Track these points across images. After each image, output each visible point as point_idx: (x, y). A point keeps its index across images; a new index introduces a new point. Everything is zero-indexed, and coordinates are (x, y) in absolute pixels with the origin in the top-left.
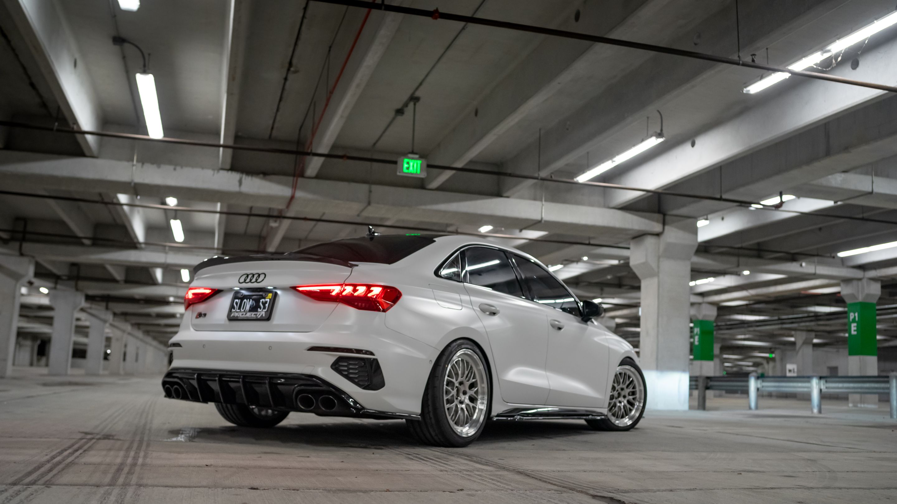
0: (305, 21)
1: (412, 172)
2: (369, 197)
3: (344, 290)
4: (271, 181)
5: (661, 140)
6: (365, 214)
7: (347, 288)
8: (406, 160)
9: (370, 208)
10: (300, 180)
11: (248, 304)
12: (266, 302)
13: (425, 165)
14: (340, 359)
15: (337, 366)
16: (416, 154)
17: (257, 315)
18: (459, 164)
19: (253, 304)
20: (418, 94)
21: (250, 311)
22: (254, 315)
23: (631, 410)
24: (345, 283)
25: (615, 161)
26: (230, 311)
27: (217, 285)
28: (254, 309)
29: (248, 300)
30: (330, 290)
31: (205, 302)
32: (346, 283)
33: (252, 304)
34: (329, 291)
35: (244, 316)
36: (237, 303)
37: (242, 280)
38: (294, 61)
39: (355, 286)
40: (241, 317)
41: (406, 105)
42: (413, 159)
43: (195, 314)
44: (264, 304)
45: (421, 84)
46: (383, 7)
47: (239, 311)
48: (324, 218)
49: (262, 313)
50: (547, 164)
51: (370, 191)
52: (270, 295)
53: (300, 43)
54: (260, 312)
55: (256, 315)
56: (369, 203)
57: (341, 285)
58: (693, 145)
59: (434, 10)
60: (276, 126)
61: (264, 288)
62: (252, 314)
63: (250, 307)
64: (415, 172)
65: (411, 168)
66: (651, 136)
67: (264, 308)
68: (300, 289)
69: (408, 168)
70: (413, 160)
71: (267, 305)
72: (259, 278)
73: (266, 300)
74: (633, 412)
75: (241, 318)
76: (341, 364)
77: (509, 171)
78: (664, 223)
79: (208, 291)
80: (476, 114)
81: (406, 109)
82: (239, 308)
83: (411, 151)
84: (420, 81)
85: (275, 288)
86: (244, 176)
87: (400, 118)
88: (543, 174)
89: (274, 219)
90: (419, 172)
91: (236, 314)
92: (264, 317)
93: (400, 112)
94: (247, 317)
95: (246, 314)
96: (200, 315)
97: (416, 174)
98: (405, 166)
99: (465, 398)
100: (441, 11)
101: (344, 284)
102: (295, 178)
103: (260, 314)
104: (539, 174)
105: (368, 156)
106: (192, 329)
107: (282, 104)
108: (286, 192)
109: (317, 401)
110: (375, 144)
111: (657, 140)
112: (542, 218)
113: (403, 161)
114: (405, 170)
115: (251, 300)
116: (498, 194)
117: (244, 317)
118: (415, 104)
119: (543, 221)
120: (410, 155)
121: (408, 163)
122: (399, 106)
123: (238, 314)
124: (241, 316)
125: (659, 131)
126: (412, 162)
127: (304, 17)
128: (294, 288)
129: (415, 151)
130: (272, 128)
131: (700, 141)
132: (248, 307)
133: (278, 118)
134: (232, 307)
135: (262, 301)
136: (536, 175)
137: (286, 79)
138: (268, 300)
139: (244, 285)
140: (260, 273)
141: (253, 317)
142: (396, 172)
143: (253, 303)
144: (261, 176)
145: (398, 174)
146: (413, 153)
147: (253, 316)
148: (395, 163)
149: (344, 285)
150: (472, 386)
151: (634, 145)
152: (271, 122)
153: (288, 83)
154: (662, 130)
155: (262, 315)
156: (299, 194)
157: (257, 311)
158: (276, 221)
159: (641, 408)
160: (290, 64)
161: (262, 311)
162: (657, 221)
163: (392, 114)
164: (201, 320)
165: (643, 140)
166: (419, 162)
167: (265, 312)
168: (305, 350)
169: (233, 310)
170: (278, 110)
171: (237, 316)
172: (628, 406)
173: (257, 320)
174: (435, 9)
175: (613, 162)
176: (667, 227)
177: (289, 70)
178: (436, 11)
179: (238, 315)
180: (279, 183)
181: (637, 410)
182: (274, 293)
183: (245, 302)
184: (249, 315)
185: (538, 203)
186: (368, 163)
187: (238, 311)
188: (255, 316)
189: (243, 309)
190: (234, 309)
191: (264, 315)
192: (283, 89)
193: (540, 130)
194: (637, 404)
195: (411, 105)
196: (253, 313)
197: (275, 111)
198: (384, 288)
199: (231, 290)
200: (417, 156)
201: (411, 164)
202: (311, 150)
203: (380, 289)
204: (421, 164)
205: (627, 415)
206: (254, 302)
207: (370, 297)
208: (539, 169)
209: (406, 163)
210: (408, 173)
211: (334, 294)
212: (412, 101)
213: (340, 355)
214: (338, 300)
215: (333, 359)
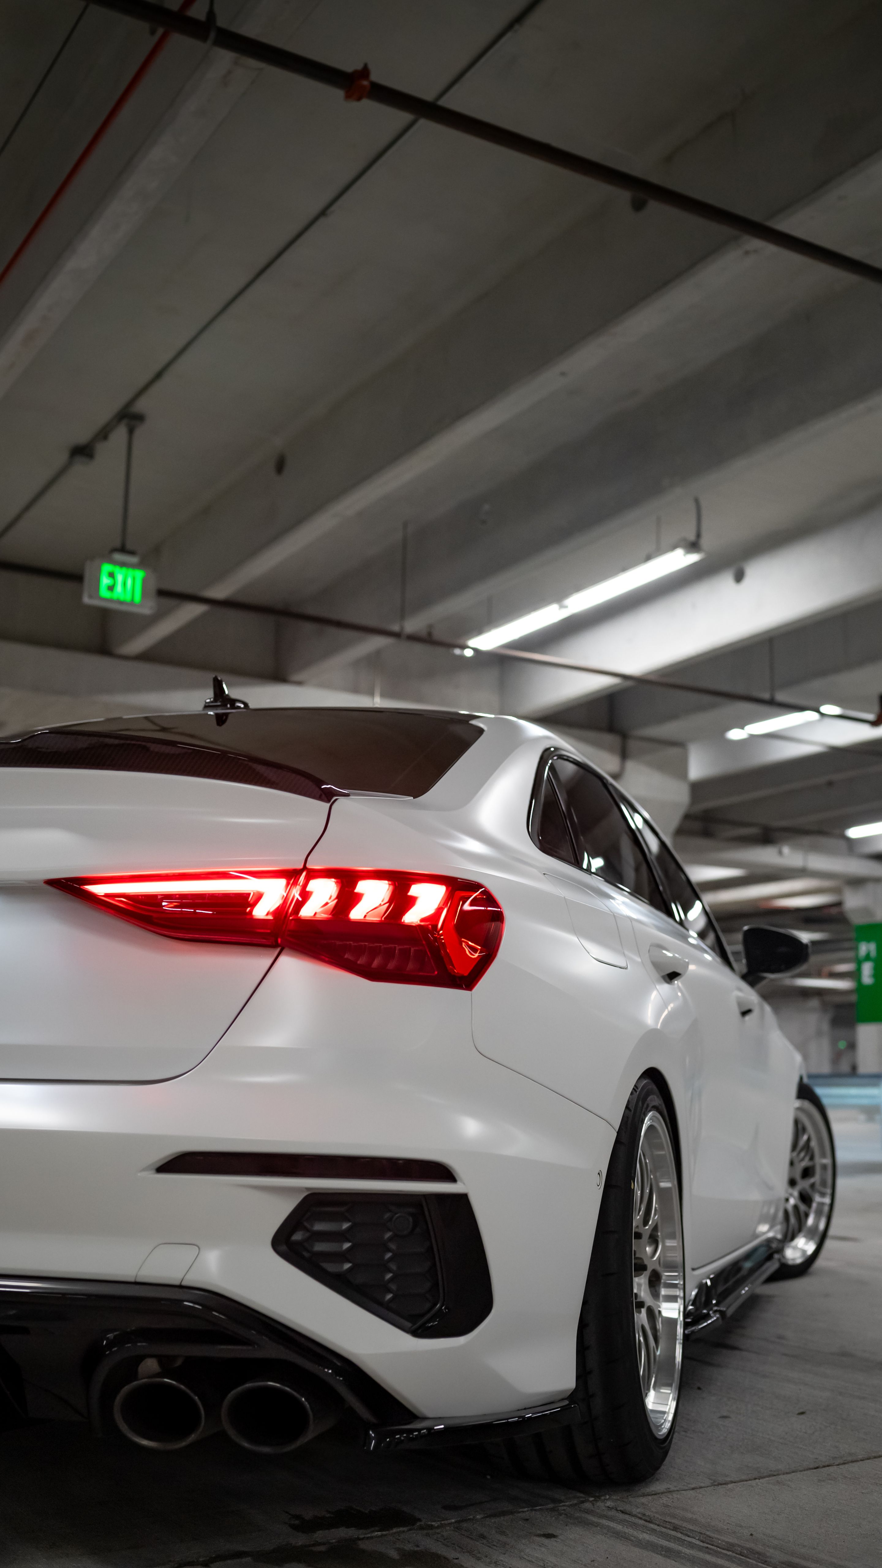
1: (122, 598)
3: (306, 895)
5: (694, 558)
7: (314, 885)
8: (106, 568)
13: (153, 585)
14: (313, 1206)
15: (298, 1237)
16: (132, 553)
18: (220, 592)
20: (141, 406)
23: (807, 1215)
24: (309, 866)
25: (566, 607)
32: (314, 864)
34: (244, 901)
39: (349, 880)
41: (104, 434)
42: (123, 564)
45: (159, 375)
46: (212, 35)
50: (425, 602)
57: (291, 875)
58: (739, 577)
59: (356, 72)
64: (128, 598)
65: (119, 588)
66: (674, 548)
68: (99, 890)
69: (111, 588)
70: (124, 569)
74: (810, 1221)
76: (318, 1227)
78: (624, 755)
80: (280, 466)
81: (102, 450)
83: (117, 543)
84: (157, 367)
87: (81, 469)
88: (412, 625)
90: (138, 599)
93: (82, 452)
97: (132, 603)
98: (105, 581)
100: (376, 76)
101: (305, 868)
104: (402, 628)
109: (212, 1411)
110: (1, 536)
111: (684, 555)
113: (98, 571)
114: (104, 593)
116: (278, 676)
118: (131, 431)
120: (118, 556)
121: (111, 575)
122: (82, 437)
125: (692, 537)
126: (121, 574)
128: (70, 887)
129: (129, 546)
131: (755, 571)
136: (396, 628)
142: (80, 596)
145: (86, 600)
146: (124, 550)
148: (79, 575)
149: (304, 874)
151: (624, 569)
154: (699, 535)
159: (826, 1209)
162: (610, 749)
163: (63, 457)
165: (648, 558)
166: (140, 574)
168: (148, 1168)
172: (803, 1207)
174: (359, 67)
175: (562, 607)
176: (630, 765)
178: (364, 72)
181: (819, 1214)
193: (405, 523)
194: (817, 1199)
195: (120, 434)
198: (454, 885)
200: (134, 560)
201: (119, 578)
203: (442, 892)
204: (144, 581)
205: (800, 1230)
207: (409, 927)
208: (403, 615)
209: (107, 574)
210: (111, 601)
211: (261, 911)
212: (125, 421)
213: (308, 1189)
214: (279, 941)
215: (283, 1208)
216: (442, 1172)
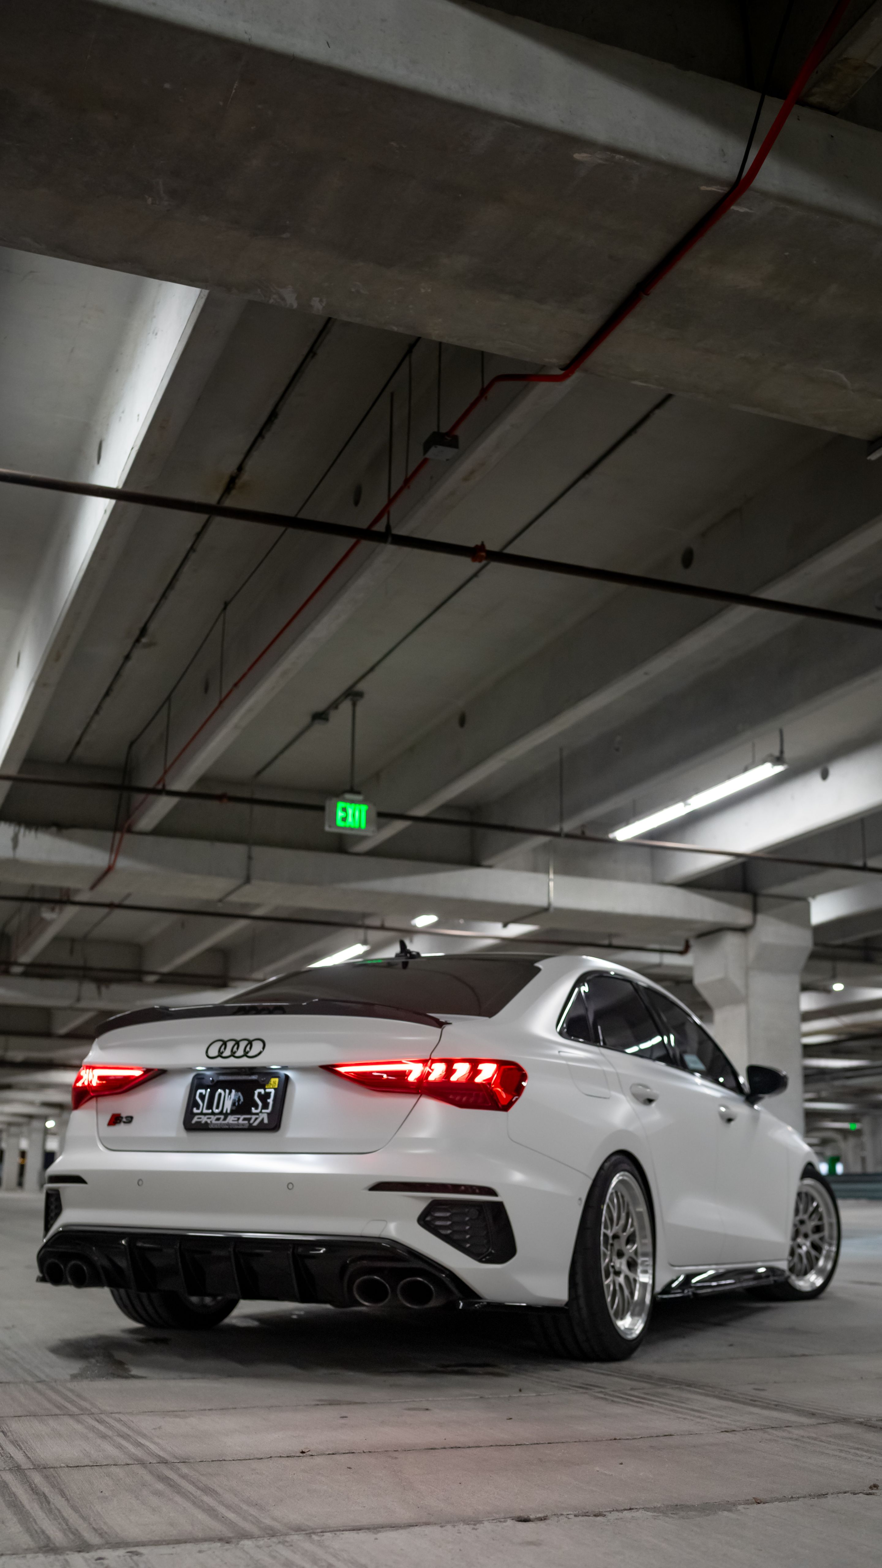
0: (193, 556)
1: (352, 826)
2: (248, 869)
3: (431, 1071)
4: (70, 839)
5: (779, 769)
6: (233, 898)
7: (435, 1066)
8: (340, 805)
9: (247, 888)
10: (127, 837)
11: (228, 1099)
12: (268, 1095)
13: (374, 814)
14: (434, 1205)
15: (428, 1219)
16: (358, 793)
17: (252, 1121)
18: (420, 812)
19: (239, 1100)
20: (360, 687)
21: (233, 1112)
22: (245, 1119)
23: (817, 1259)
24: (432, 1057)
25: (690, 804)
26: (189, 1115)
27: (156, 1060)
28: (238, 1109)
29: (227, 1091)
30: (406, 1071)
31: (128, 1093)
32: (434, 1057)
33: (237, 1099)
34: (403, 1075)
35: (221, 1122)
36: (202, 1097)
37: (213, 1051)
38: (152, 627)
39: (450, 1063)
40: (215, 1124)
41: (335, 705)
42: (352, 801)
43: (108, 1118)
44: (264, 1097)
45: (372, 669)
46: (390, 539)
47: (210, 1111)
48: (128, 902)
49: (261, 1115)
50: (578, 809)
51: (250, 858)
52: (275, 1082)
53: (172, 595)
54: (257, 1114)
55: (249, 1119)
56: (248, 880)
57: (424, 1062)
58: (825, 775)
59: (477, 546)
60: (87, 738)
61: (265, 1068)
62: (239, 1119)
63: (234, 1104)
64: (357, 826)
65: (350, 819)
66: (763, 762)
67: (265, 1106)
68: (342, 1070)
69: (344, 819)
70: (353, 805)
71: (270, 1101)
72: (251, 1048)
73: (268, 1090)
74: (821, 1263)
75: (216, 1127)
76: (438, 1214)
77: (495, 821)
78: (755, 910)
79: (137, 1073)
80: (462, 721)
81: (334, 715)
82: (210, 1106)
83: (348, 787)
84: (370, 664)
85: (284, 1068)
86: (22, 830)
87: (319, 728)
88: (569, 826)
89: (52, 905)
90: (363, 826)
91: (204, 1119)
92: (266, 1124)
93: (320, 716)
94: (228, 1124)
95: (225, 1119)
96: (115, 1120)
97: (359, 829)
98: (340, 814)
99: (621, 1264)
100: (489, 547)
101: (430, 1058)
102: (118, 835)
103: (256, 1119)
104: (561, 829)
105: (246, 794)
106: (101, 1147)
107: (108, 700)
108: (98, 858)
109: (394, 1290)
110: (259, 773)
111: (772, 767)
112: (549, 904)
113: (336, 807)
114: (339, 823)
115: (233, 1091)
116: (474, 862)
117: (221, 1124)
118: (354, 705)
119: (551, 910)
120: (348, 796)
121: (344, 810)
122: (320, 706)
123: (208, 1118)
124: (214, 1122)
125: (777, 753)
126: (351, 808)
127: (192, 549)
128: (330, 1069)
129: (355, 788)
130: (78, 743)
131: (838, 771)
132: (228, 1106)
133: (94, 726)
134: (192, 1103)
135: (259, 1094)
136: (556, 829)
137: (127, 657)
138: (273, 1091)
139: (220, 1062)
140: (251, 1038)
141: (243, 1125)
142: (323, 824)
143: (237, 1097)
144: (54, 829)
145: (327, 829)
146: (352, 791)
147: (241, 1121)
148: (322, 808)
149: (430, 1061)
150: (630, 1240)
151: (729, 777)
152: (79, 732)
153: (130, 664)
154: (782, 752)
155: (263, 1120)
156: (122, 863)
157: (251, 1113)
158: (53, 910)
159: (833, 1255)
160: (143, 631)
161: (261, 1112)
162: (744, 906)
163: (307, 719)
164: (121, 1129)
165: (746, 769)
166: (364, 808)
167: (268, 1114)
168: (365, 1189)
169: (195, 1110)
170: (97, 712)
171: (206, 1122)
172: (813, 1253)
173: (251, 1129)
174: (479, 543)
175: (686, 805)
176: (760, 918)
177: (138, 640)
178: (482, 547)
179: (209, 1121)
180: (86, 842)
181: (827, 1258)
182: (283, 1077)
183: (220, 1095)
184: (231, 1119)
185: (541, 877)
186: (244, 808)
187: (205, 1111)
188: (246, 1122)
189: (217, 1107)
190: (198, 1108)
191: (266, 1121)
192: (118, 674)
193: (561, 750)
194: (826, 1247)
195: (346, 705)
196: (242, 1117)
197: (91, 713)
198: (500, 1063)
199: (189, 1070)
200: (360, 797)
201: (350, 811)
202: (164, 786)
203: (494, 1067)
204: (367, 812)
205: (812, 1268)
206: (240, 1094)
207: (478, 1084)
208: (562, 818)
209: (341, 810)
210: (344, 828)
211: (412, 1078)
212: (350, 698)
213: (432, 1198)
214: (420, 1091)
215: (421, 1206)
216: (491, 1192)
